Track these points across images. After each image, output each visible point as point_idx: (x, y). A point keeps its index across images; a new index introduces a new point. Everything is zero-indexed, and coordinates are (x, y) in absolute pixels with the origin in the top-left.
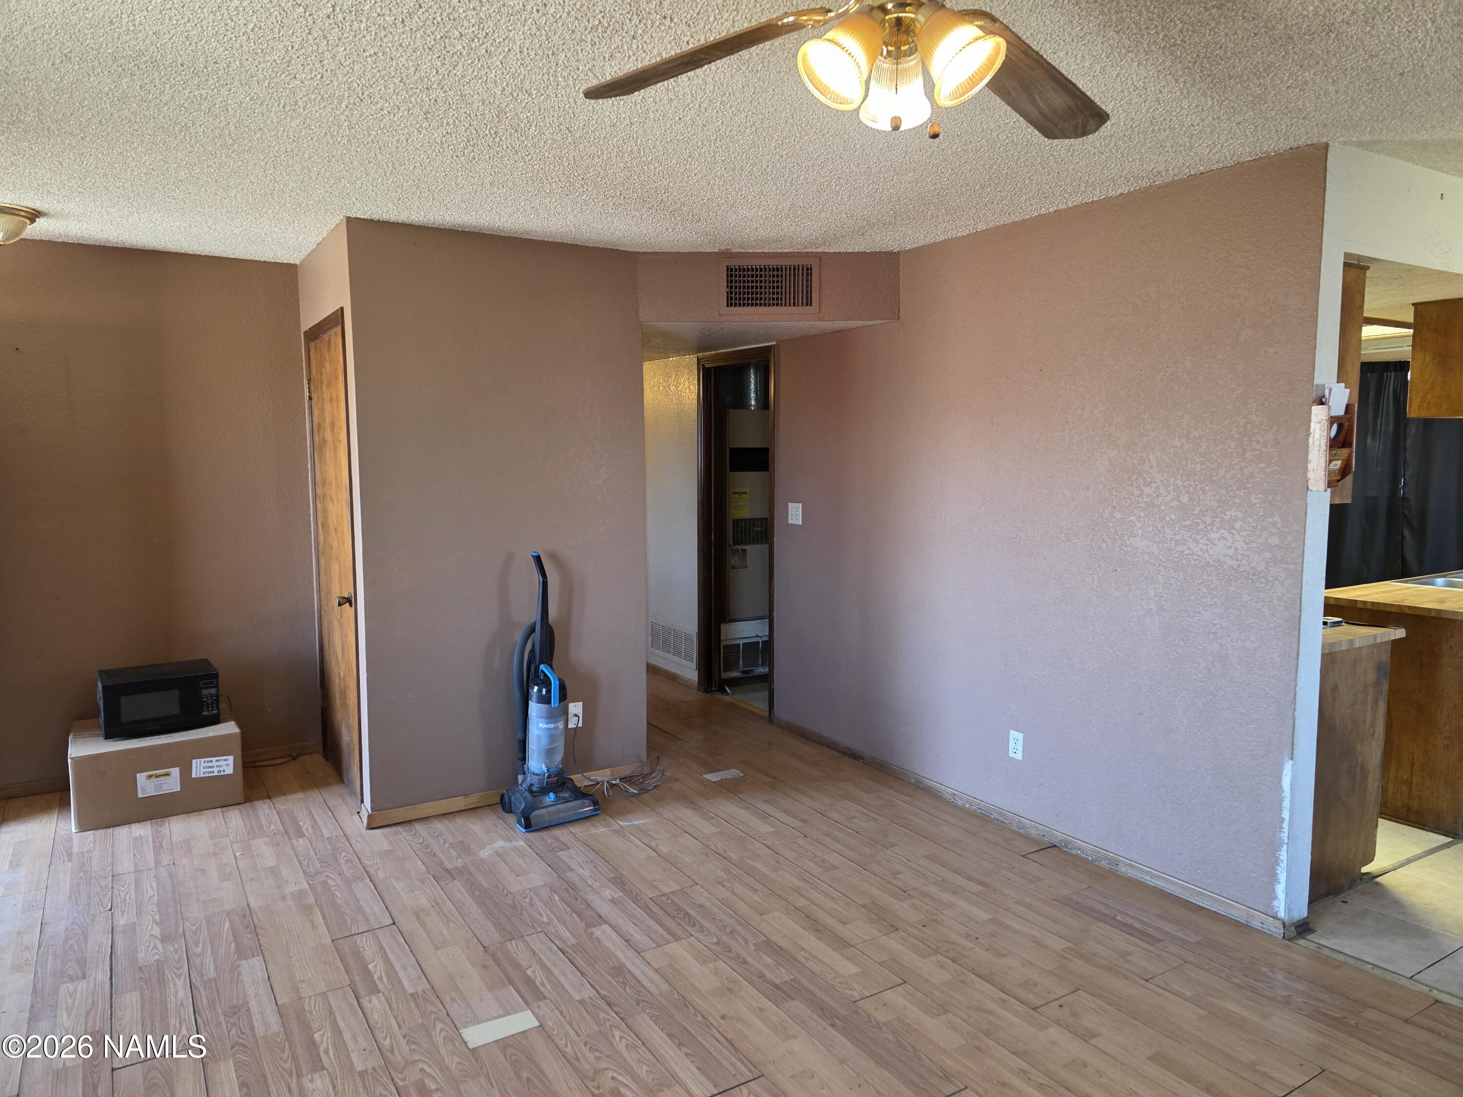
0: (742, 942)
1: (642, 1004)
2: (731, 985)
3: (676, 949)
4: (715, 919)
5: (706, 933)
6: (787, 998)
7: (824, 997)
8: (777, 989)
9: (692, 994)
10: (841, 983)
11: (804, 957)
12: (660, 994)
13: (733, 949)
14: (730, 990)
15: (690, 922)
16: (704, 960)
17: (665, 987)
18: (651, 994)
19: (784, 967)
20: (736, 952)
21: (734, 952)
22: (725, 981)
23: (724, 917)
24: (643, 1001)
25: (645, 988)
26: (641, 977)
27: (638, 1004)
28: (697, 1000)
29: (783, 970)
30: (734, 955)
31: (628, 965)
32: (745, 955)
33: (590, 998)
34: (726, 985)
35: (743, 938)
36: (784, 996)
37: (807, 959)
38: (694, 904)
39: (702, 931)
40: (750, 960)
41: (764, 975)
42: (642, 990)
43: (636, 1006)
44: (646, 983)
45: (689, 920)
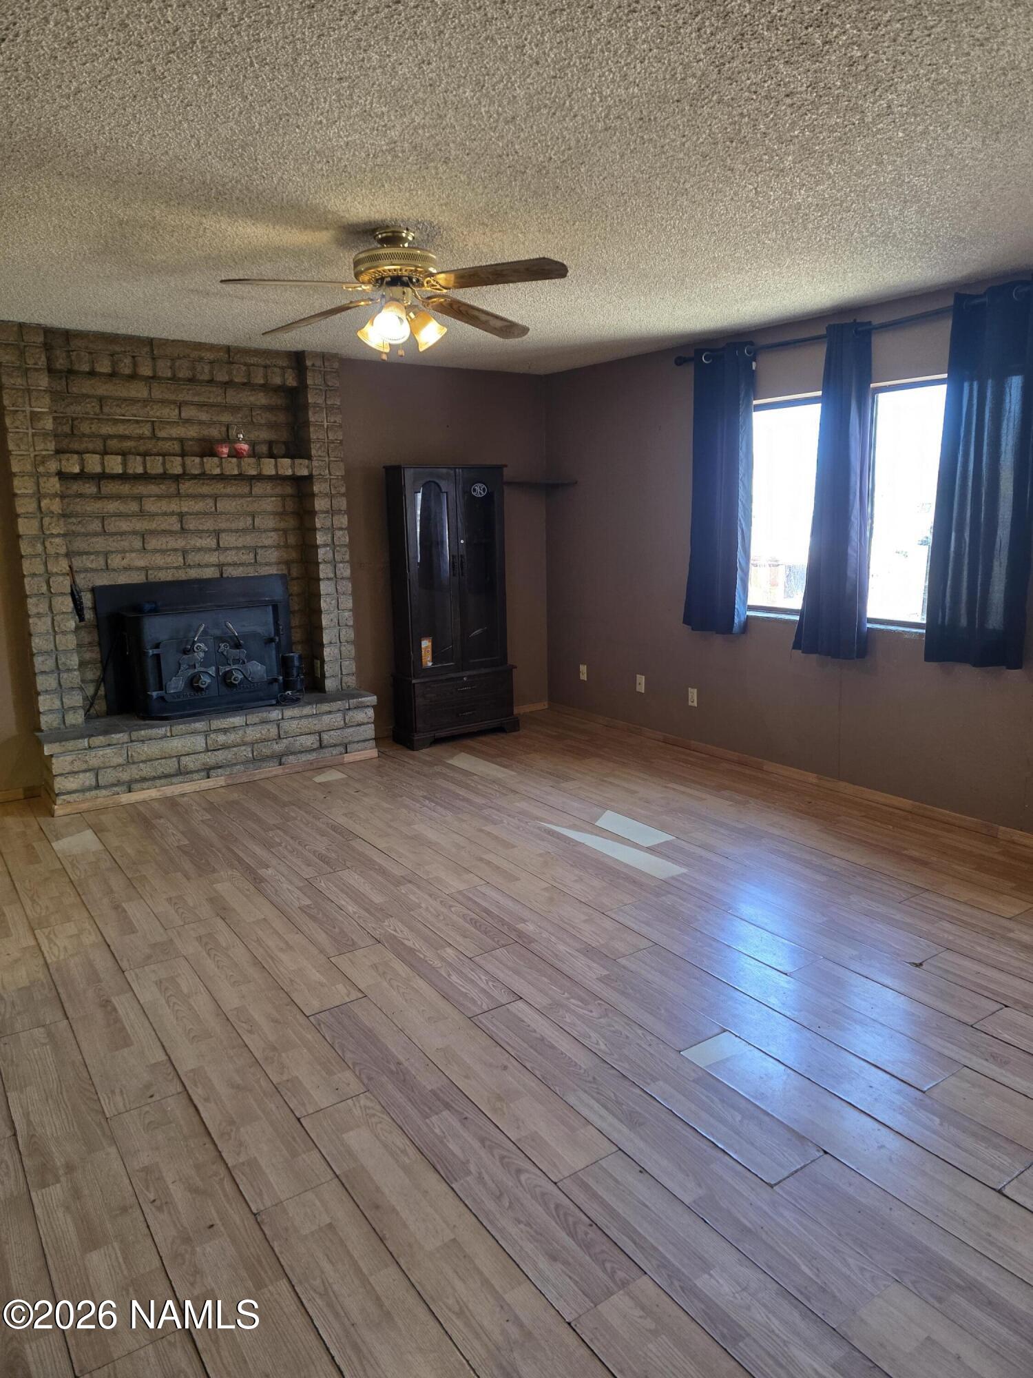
0: (486, 1177)
1: (590, 1079)
2: (498, 1105)
3: (574, 1160)
4: (528, 1224)
5: (538, 1190)
6: (439, 1092)
7: (398, 1095)
8: (448, 1103)
9: (541, 1092)
10: (374, 1115)
11: (407, 1154)
12: (575, 1090)
13: (498, 1164)
14: (499, 1098)
15: (566, 1214)
16: (533, 1140)
17: (572, 1100)
18: (585, 1092)
19: (436, 1135)
20: (493, 1156)
21: (497, 1157)
22: (505, 1109)
23: (513, 1230)
24: (590, 1082)
25: (593, 1097)
26: (603, 1112)
27: (594, 1078)
28: (533, 1084)
29: (437, 1131)
30: (497, 1152)
31: (625, 1130)
32: (483, 1153)
33: (649, 1084)
34: (505, 1105)
35: (485, 1184)
36: (441, 1095)
37: (404, 1152)
38: (565, 1263)
39: (543, 1194)
40: (476, 1145)
41: (460, 1121)
42: (595, 1095)
43: (597, 1077)
44: (596, 1106)
45: (566, 1220)
